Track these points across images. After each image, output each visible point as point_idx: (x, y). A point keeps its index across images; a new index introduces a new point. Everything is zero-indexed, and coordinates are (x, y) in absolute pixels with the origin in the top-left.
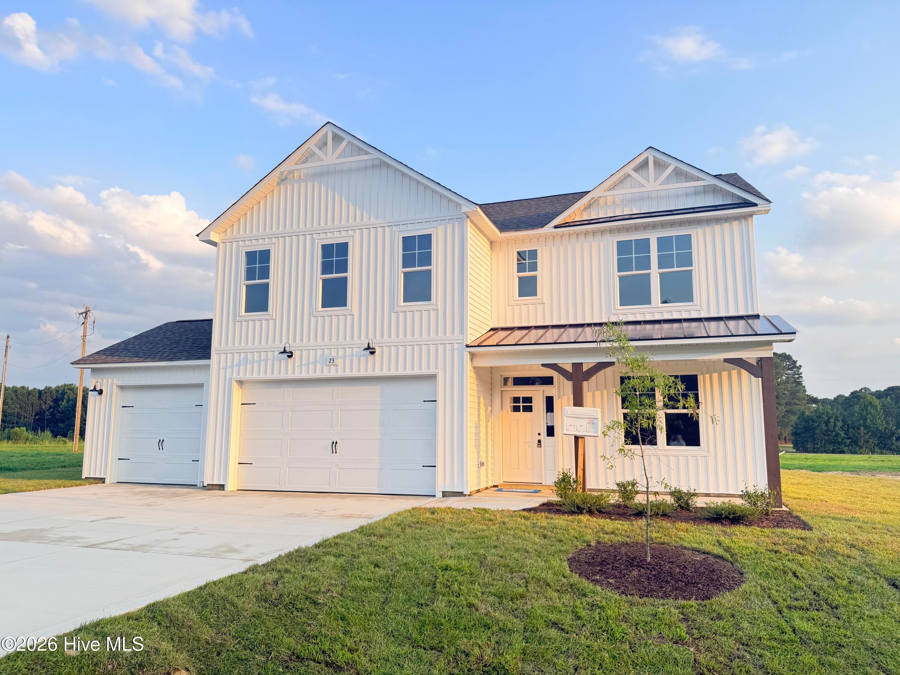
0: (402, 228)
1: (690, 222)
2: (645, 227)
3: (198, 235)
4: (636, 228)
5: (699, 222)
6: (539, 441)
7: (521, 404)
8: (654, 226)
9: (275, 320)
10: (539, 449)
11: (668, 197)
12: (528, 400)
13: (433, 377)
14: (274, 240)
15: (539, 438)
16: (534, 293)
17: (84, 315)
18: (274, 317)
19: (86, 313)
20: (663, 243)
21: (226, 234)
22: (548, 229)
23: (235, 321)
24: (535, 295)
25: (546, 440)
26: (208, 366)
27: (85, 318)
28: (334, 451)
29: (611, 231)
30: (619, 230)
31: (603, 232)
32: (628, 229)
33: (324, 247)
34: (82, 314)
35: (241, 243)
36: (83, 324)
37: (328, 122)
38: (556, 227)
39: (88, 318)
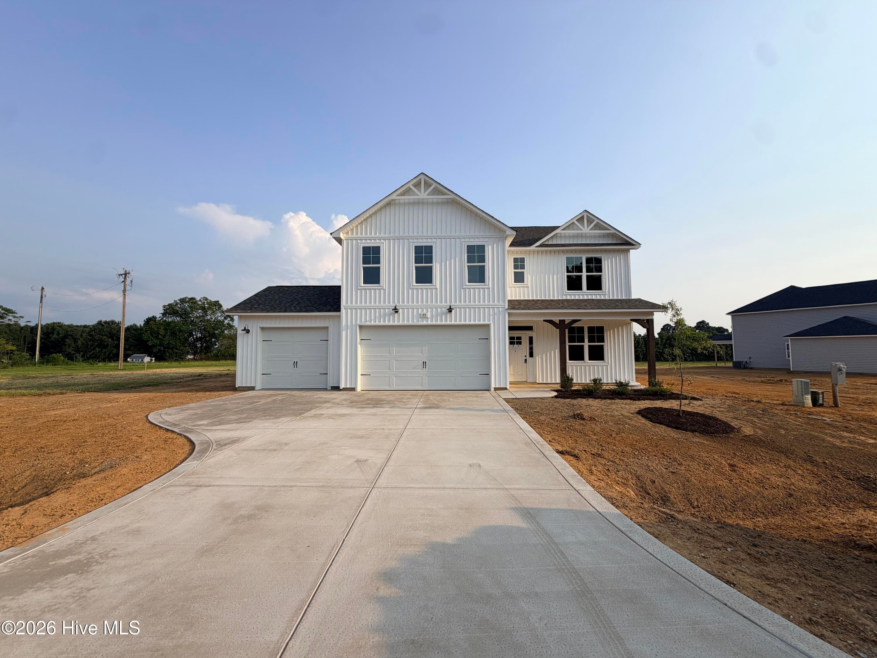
0: (467, 240)
1: (601, 251)
2: (580, 251)
3: (331, 234)
4: (576, 251)
5: (605, 251)
6: (526, 360)
7: (516, 341)
8: (584, 251)
9: (385, 290)
10: (526, 364)
11: (591, 237)
12: (520, 338)
13: (488, 326)
14: (382, 241)
15: (525, 358)
16: (523, 281)
17: (123, 276)
18: (384, 288)
19: (125, 274)
20: (589, 260)
21: (348, 235)
22: (533, 248)
23: (357, 289)
24: (523, 282)
25: (529, 359)
26: (339, 317)
27: (125, 278)
28: (425, 367)
29: (563, 251)
30: (567, 251)
31: (559, 251)
32: (571, 251)
33: (417, 248)
34: (121, 275)
35: (359, 241)
36: (122, 282)
37: (422, 173)
38: (536, 247)
39: (127, 278)
